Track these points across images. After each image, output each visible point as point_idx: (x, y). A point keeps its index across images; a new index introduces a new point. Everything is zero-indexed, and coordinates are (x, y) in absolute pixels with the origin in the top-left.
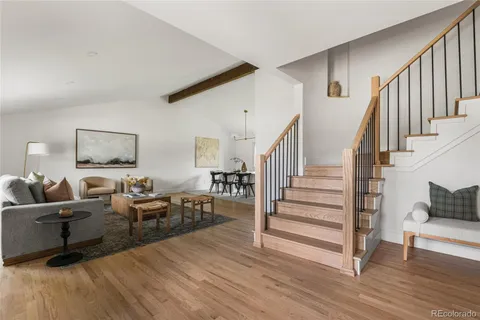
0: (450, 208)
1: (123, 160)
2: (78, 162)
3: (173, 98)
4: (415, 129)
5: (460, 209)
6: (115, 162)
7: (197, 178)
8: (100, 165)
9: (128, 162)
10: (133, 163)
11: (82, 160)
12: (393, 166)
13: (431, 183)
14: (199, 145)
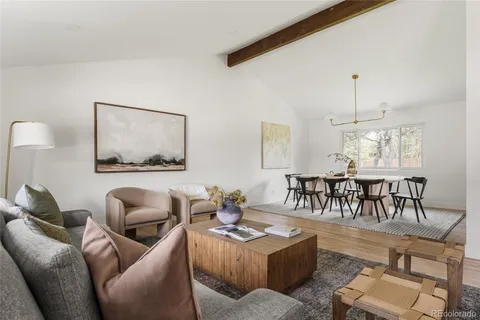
1: (168, 157)
2: (99, 163)
3: (235, 58)
6: (156, 161)
7: (264, 186)
8: (133, 167)
9: (174, 162)
11: (105, 158)
14: (267, 134)
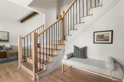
0: (77, 54)
1: (3, 40)
4: (72, 28)
5: (79, 54)
10: (7, 41)
12: (67, 40)
13: (74, 46)
